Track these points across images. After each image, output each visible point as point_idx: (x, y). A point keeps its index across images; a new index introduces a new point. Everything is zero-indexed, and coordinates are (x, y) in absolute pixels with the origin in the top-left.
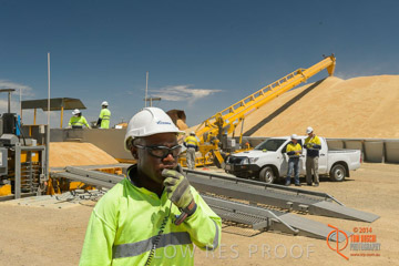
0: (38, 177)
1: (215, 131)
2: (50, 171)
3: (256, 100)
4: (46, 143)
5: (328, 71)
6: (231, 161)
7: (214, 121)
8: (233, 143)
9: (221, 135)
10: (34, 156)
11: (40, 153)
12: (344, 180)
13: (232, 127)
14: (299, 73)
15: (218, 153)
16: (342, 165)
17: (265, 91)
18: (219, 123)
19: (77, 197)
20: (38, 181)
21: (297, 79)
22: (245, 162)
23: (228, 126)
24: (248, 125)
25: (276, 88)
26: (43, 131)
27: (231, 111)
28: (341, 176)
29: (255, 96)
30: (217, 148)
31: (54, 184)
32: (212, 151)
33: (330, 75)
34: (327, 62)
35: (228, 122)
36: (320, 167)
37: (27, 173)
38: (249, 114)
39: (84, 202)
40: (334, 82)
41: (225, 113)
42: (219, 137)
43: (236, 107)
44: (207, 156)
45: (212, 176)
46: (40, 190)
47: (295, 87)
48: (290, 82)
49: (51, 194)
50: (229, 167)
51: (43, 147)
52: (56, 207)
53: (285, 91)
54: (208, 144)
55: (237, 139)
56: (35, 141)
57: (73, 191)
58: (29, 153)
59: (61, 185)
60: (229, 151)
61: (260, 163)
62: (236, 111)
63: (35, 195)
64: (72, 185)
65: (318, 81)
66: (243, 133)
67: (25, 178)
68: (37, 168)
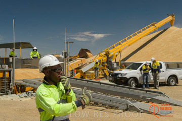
0: (9, 85)
1: (105, 59)
2: (15, 81)
3: (128, 41)
4: (13, 67)
5: (171, 24)
6: (112, 75)
7: (105, 53)
8: (115, 66)
9: (109, 61)
10: (7, 73)
11: (10, 72)
12: (175, 85)
13: (115, 56)
14: (153, 25)
15: (107, 71)
16: (174, 77)
17: (134, 36)
18: (107, 54)
19: (30, 95)
20: (9, 87)
21: (152, 28)
22: (120, 76)
23: (113, 56)
24: (124, 55)
25: (140, 34)
26: (11, 61)
27: (114, 47)
28: (173, 83)
29: (128, 39)
30: (106, 68)
31: (17, 88)
32: (103, 70)
33: (172, 26)
34: (170, 18)
35: (112, 54)
36: (160, 78)
37: (3, 83)
38: (124, 49)
39: (33, 97)
40: (174, 29)
41: (111, 49)
42: (107, 62)
43: (117, 45)
44: (100, 73)
45: (101, 83)
46: (10, 92)
47: (151, 33)
48: (148, 30)
49: (16, 94)
50: (111, 79)
51: (11, 69)
52: (19, 100)
53: (145, 36)
55: (118, 63)
56: (7, 66)
57: (27, 92)
58: (4, 72)
59: (21, 89)
61: (128, 76)
62: (117, 48)
63: (8, 94)
64: (27, 89)
65: (164, 29)
66: (121, 59)
67: (3, 85)
68: (8, 80)
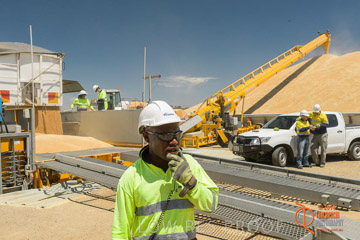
0: (24, 168)
1: (217, 109)
2: (36, 161)
3: (256, 77)
4: (31, 129)
5: (323, 48)
6: (239, 141)
7: (216, 99)
8: (235, 121)
9: (223, 114)
10: (18, 145)
11: (24, 140)
13: (233, 106)
14: (296, 50)
15: (221, 132)
17: (265, 68)
18: (220, 101)
19: (69, 190)
20: (23, 173)
21: (295, 55)
22: (255, 142)
23: (230, 104)
25: (275, 65)
27: (231, 89)
28: (359, 154)
29: (255, 74)
30: (220, 127)
31: (42, 175)
32: (214, 130)
33: (325, 52)
34: (322, 38)
35: (229, 100)
37: (10, 164)
38: (249, 91)
41: (226, 91)
42: (221, 115)
43: (236, 85)
44: (210, 135)
45: (221, 160)
46: (26, 183)
47: (293, 64)
48: (288, 59)
49: (38, 187)
50: (237, 148)
51: (28, 133)
54: (210, 123)
55: (239, 117)
56: (18, 128)
57: (64, 183)
59: (51, 177)
60: (231, 129)
61: (272, 143)
62: (236, 89)
63: (20, 189)
66: (245, 110)
67: (9, 170)
68: (22, 158)
